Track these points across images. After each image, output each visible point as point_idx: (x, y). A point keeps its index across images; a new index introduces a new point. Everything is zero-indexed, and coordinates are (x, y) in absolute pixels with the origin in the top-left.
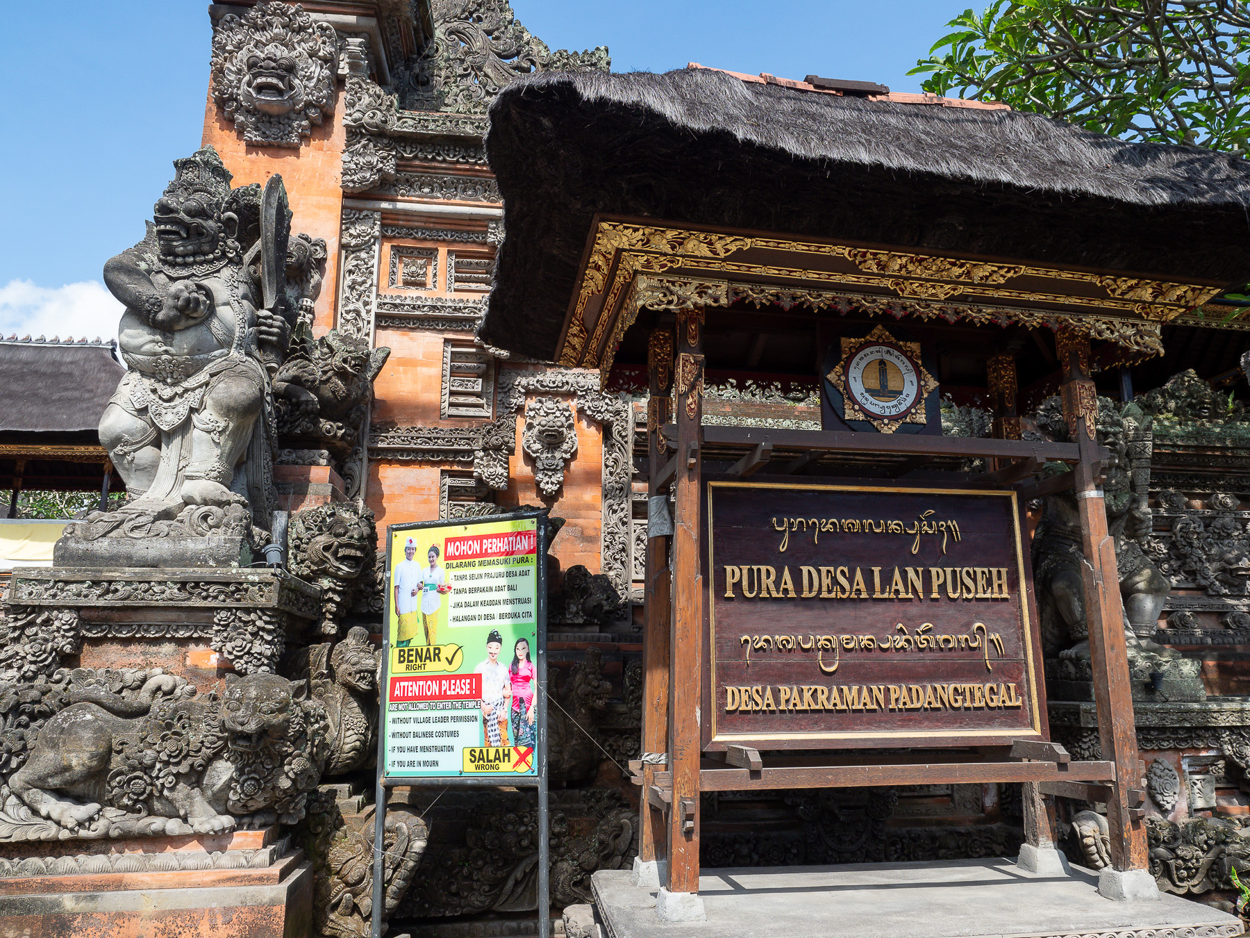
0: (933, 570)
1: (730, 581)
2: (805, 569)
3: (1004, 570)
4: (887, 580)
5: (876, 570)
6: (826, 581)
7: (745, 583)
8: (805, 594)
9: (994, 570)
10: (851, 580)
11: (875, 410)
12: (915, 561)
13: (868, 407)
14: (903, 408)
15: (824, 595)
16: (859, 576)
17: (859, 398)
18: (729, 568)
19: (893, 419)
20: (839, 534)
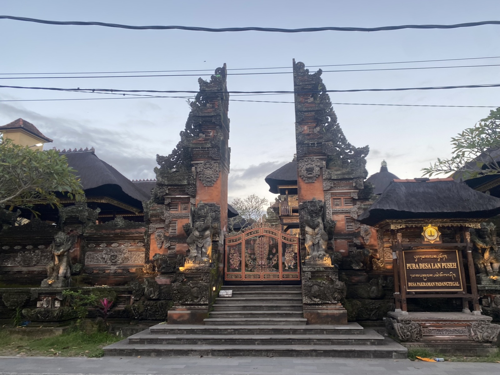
0: (442, 264)
1: (408, 266)
2: (420, 264)
3: (455, 263)
4: (434, 265)
5: (432, 264)
6: (424, 266)
7: (410, 267)
8: (420, 268)
9: (453, 263)
10: (428, 265)
11: (430, 239)
12: (439, 262)
13: (429, 238)
14: (435, 238)
15: (423, 268)
16: (429, 265)
17: (427, 237)
18: (407, 264)
19: (433, 240)
20: (425, 258)
